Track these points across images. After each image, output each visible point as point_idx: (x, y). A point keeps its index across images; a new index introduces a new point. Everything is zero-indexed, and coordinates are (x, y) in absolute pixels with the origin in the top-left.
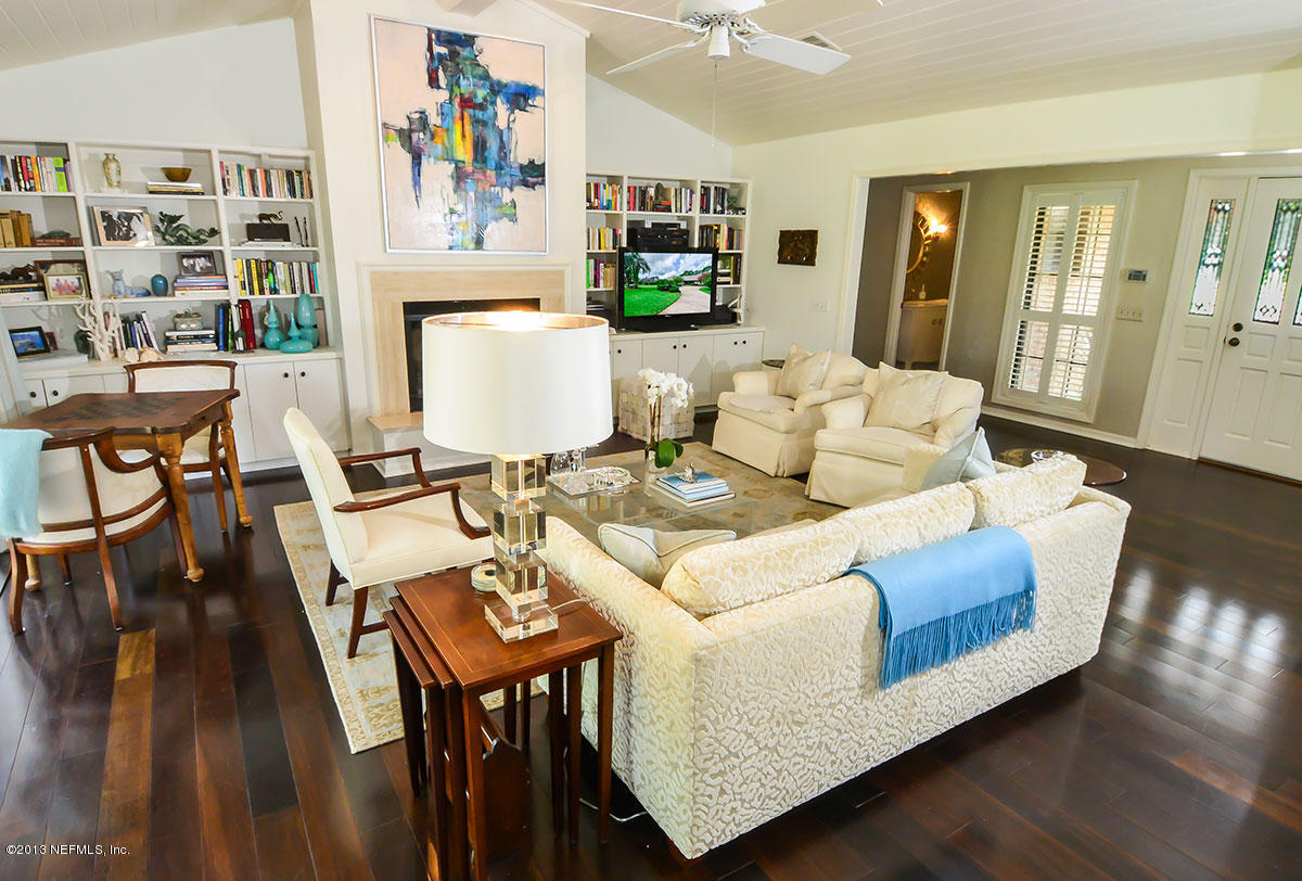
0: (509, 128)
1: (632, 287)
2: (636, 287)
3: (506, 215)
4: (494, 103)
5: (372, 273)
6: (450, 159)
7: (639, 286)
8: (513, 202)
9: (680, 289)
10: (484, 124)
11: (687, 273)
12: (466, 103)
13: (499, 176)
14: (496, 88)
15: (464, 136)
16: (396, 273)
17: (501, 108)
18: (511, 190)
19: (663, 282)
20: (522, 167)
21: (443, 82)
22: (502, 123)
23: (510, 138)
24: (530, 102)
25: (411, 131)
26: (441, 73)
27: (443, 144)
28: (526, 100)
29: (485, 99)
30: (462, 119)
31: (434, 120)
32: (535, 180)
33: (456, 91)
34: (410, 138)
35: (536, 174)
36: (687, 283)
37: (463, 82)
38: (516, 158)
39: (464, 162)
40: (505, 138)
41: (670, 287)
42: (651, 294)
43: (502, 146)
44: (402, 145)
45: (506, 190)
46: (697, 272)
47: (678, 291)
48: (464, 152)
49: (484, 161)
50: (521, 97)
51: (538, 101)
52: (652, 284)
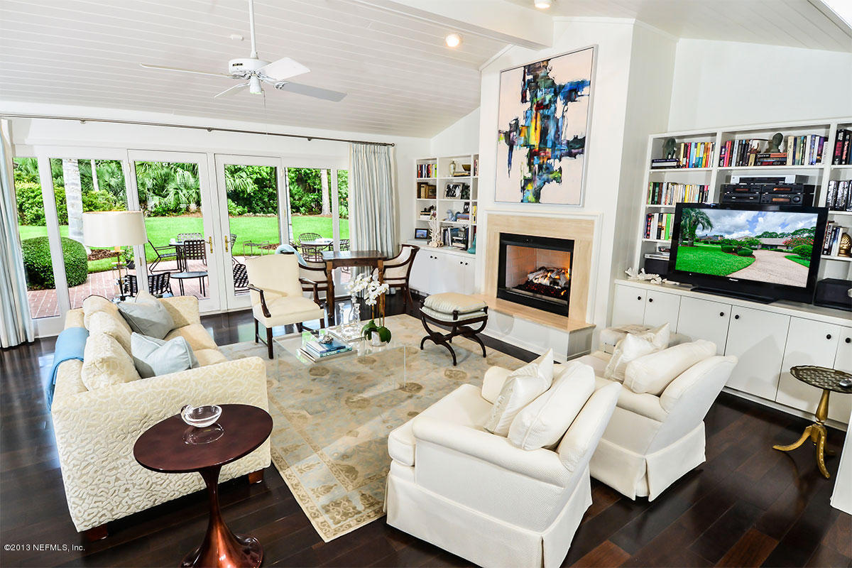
0: (563, 117)
1: (686, 244)
2: (692, 245)
3: (555, 179)
4: (556, 101)
5: (489, 214)
6: (526, 145)
7: (695, 244)
8: (560, 169)
9: (755, 253)
10: (548, 117)
11: (766, 235)
12: (540, 106)
13: (553, 151)
14: (557, 90)
15: (536, 129)
16: (498, 215)
17: (560, 102)
18: (560, 160)
19: (730, 242)
20: (568, 142)
21: (528, 97)
22: (559, 115)
23: (563, 123)
24: (579, 93)
25: (511, 132)
26: (528, 92)
27: (525, 137)
28: (576, 93)
29: (550, 101)
30: (536, 118)
31: (522, 122)
32: (576, 151)
33: (535, 101)
34: (510, 136)
35: (577, 146)
36: (765, 247)
37: (539, 94)
38: (565, 137)
39: (534, 146)
40: (560, 125)
41: (743, 250)
42: (711, 255)
43: (558, 130)
44: (506, 142)
45: (557, 160)
46: (783, 235)
47: (751, 255)
48: (535, 140)
49: (546, 144)
50: (572, 92)
51: (586, 90)
52: (712, 243)
